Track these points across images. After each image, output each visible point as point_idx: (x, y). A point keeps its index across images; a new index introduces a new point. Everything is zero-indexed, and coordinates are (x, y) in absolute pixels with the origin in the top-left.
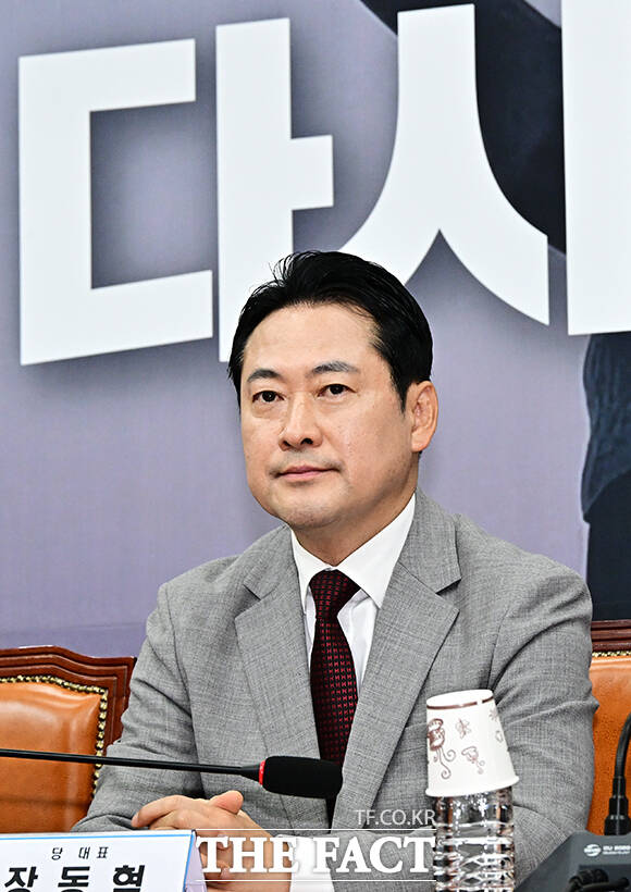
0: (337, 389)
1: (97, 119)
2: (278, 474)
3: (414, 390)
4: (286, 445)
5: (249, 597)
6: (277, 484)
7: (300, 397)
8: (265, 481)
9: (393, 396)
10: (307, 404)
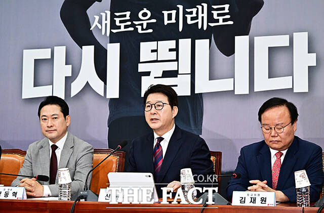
0: (56, 118)
1: (36, 61)
2: (47, 131)
3: (67, 117)
4: (48, 127)
5: (42, 147)
6: (47, 133)
7: (50, 119)
8: (45, 132)
9: (64, 118)
10: (51, 121)
